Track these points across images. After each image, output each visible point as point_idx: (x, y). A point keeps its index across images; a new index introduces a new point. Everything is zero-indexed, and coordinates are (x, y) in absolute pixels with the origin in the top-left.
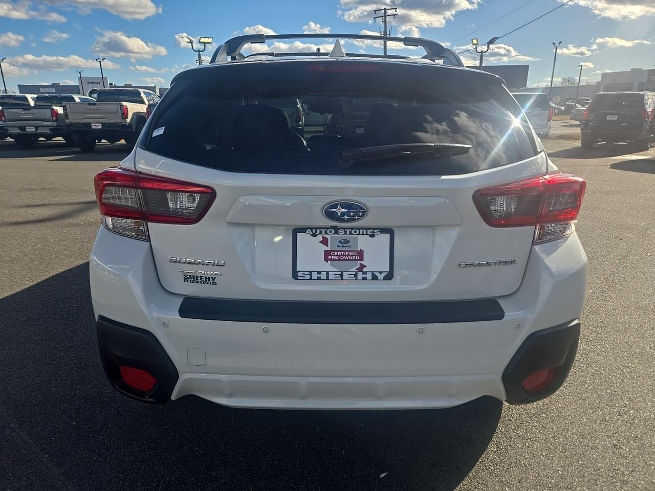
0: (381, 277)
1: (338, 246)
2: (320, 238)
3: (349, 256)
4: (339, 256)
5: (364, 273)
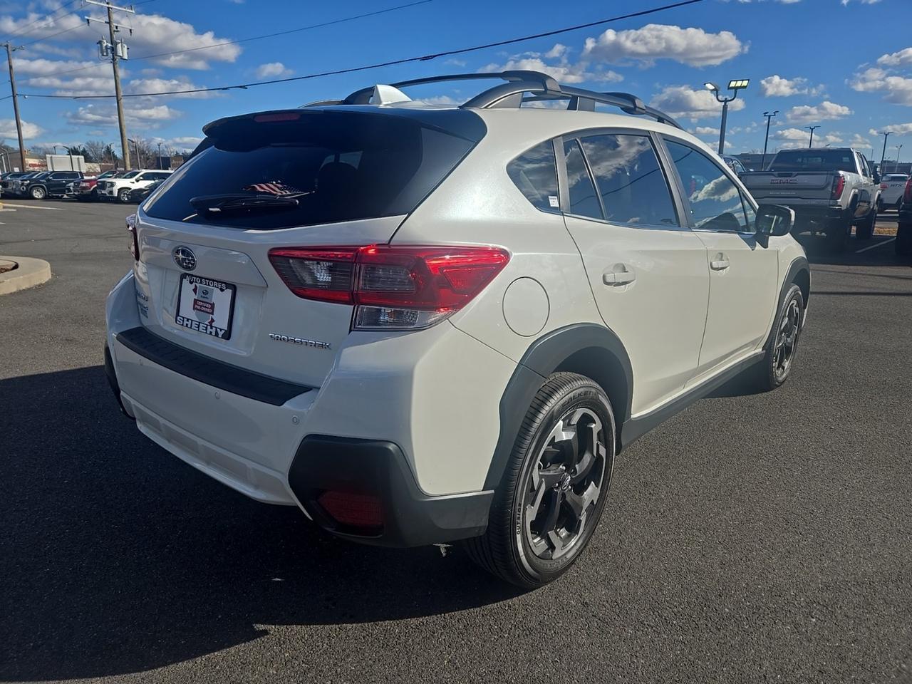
0: (221, 334)
1: (202, 297)
3: (205, 307)
4: (201, 306)
5: (211, 328)
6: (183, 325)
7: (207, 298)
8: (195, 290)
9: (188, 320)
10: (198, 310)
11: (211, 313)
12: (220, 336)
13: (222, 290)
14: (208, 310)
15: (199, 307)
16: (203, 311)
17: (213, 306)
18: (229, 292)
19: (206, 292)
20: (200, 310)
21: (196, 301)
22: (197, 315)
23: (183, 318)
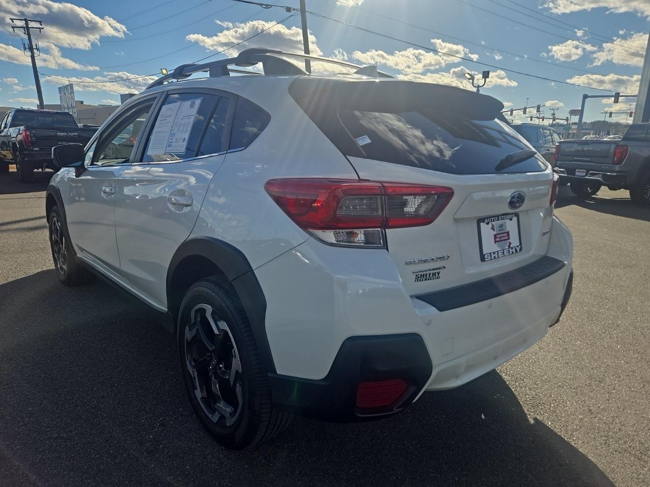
0: (518, 249)
1: (499, 230)
2: (490, 225)
3: (504, 237)
4: (500, 237)
5: (512, 249)
6: (491, 259)
7: (503, 229)
8: (493, 228)
9: (494, 253)
10: (499, 241)
11: (507, 240)
12: (518, 251)
13: (511, 220)
14: (505, 238)
15: (498, 239)
16: (503, 240)
17: (508, 233)
18: (515, 219)
19: (501, 226)
20: (501, 241)
21: (495, 236)
22: (498, 246)
23: (490, 254)
